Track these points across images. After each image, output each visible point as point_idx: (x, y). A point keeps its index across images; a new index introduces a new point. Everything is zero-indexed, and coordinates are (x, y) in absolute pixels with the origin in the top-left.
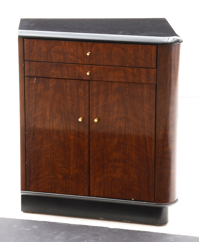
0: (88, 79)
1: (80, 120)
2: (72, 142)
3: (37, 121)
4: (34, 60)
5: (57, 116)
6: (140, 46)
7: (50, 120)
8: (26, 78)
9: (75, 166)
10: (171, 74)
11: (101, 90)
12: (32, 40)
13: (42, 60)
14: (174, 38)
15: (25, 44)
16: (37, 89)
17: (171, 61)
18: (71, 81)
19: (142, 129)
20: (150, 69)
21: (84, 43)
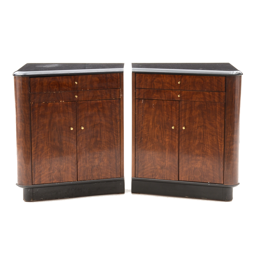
0: (179, 100)
1: (173, 128)
2: (167, 143)
3: (143, 129)
4: (143, 88)
5: (157, 125)
6: (214, 77)
7: (152, 128)
8: (137, 100)
9: (169, 159)
11: (188, 107)
12: (142, 74)
13: (147, 88)
14: (237, 72)
15: (137, 77)
16: (144, 107)
17: (235, 87)
18: (167, 101)
19: (215, 134)
20: (221, 92)
21: (176, 76)
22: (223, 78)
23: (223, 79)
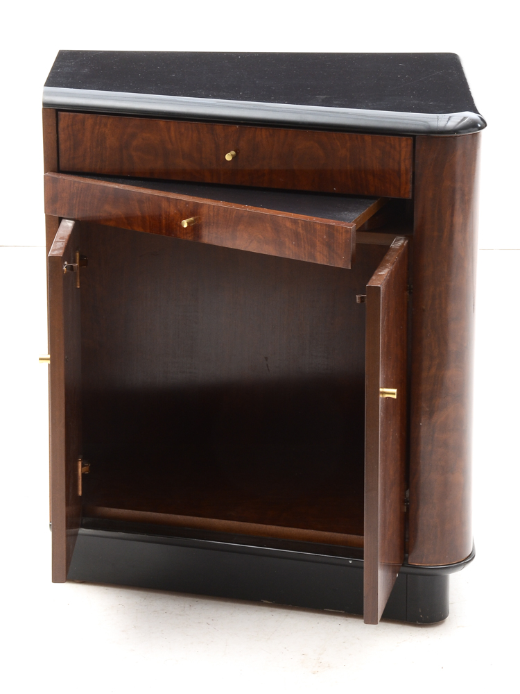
10: (452, 215)
21: (219, 128)
22: (403, 144)
23: (405, 145)
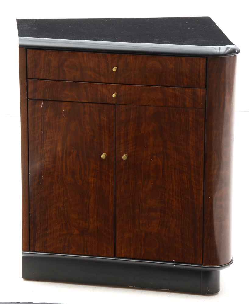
0: (114, 103)
1: (103, 156)
2: (92, 185)
3: (45, 158)
4: (41, 78)
5: (72, 151)
6: (184, 59)
7: (62, 157)
8: (30, 102)
9: (95, 217)
10: (225, 95)
11: (131, 116)
12: (38, 51)
13: (51, 78)
14: (228, 48)
15: (28, 56)
16: (44, 116)
17: (225, 78)
18: (91, 104)
19: (186, 168)
20: (197, 89)
21: (109, 55)
22: (201, 61)
23: (202, 62)
